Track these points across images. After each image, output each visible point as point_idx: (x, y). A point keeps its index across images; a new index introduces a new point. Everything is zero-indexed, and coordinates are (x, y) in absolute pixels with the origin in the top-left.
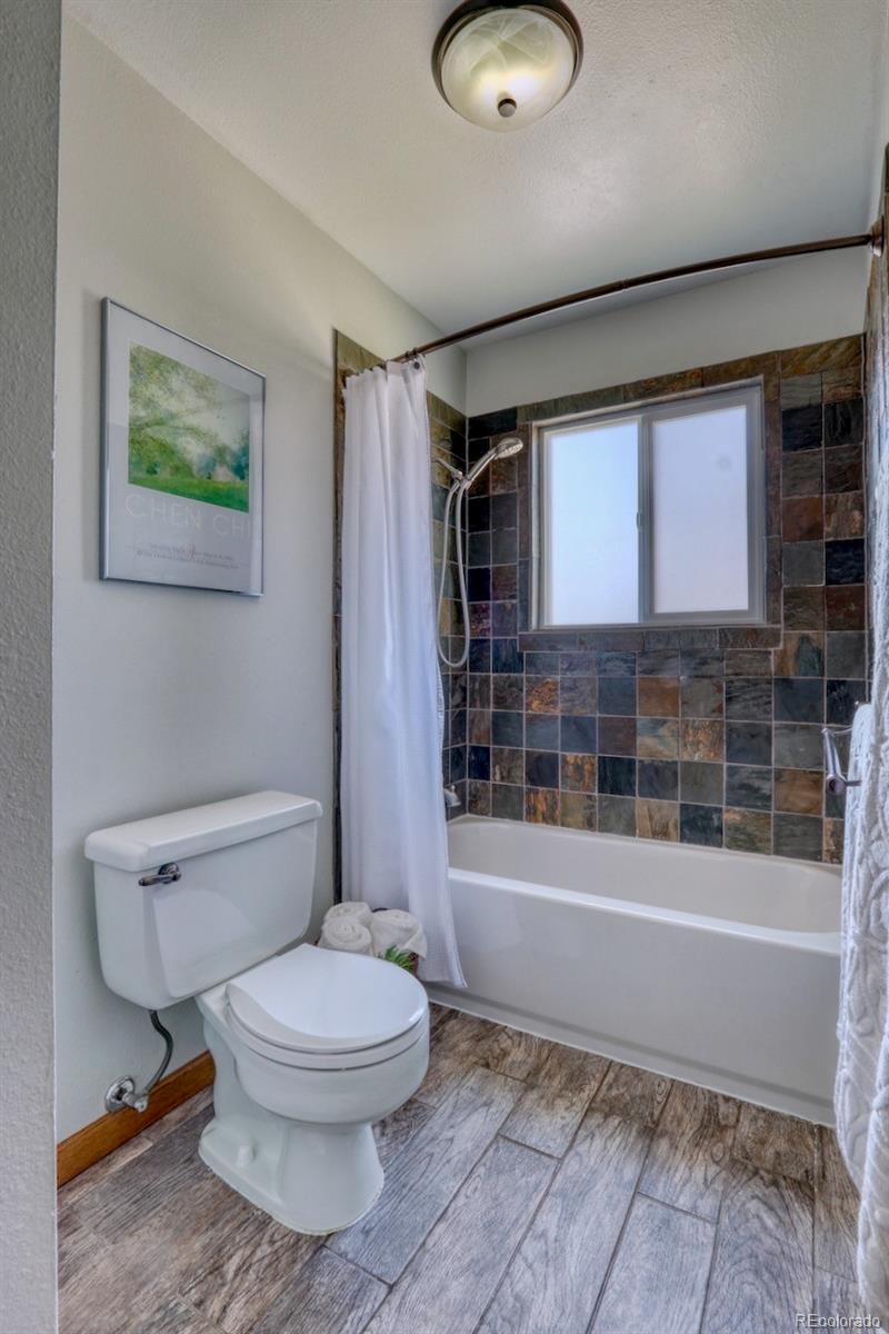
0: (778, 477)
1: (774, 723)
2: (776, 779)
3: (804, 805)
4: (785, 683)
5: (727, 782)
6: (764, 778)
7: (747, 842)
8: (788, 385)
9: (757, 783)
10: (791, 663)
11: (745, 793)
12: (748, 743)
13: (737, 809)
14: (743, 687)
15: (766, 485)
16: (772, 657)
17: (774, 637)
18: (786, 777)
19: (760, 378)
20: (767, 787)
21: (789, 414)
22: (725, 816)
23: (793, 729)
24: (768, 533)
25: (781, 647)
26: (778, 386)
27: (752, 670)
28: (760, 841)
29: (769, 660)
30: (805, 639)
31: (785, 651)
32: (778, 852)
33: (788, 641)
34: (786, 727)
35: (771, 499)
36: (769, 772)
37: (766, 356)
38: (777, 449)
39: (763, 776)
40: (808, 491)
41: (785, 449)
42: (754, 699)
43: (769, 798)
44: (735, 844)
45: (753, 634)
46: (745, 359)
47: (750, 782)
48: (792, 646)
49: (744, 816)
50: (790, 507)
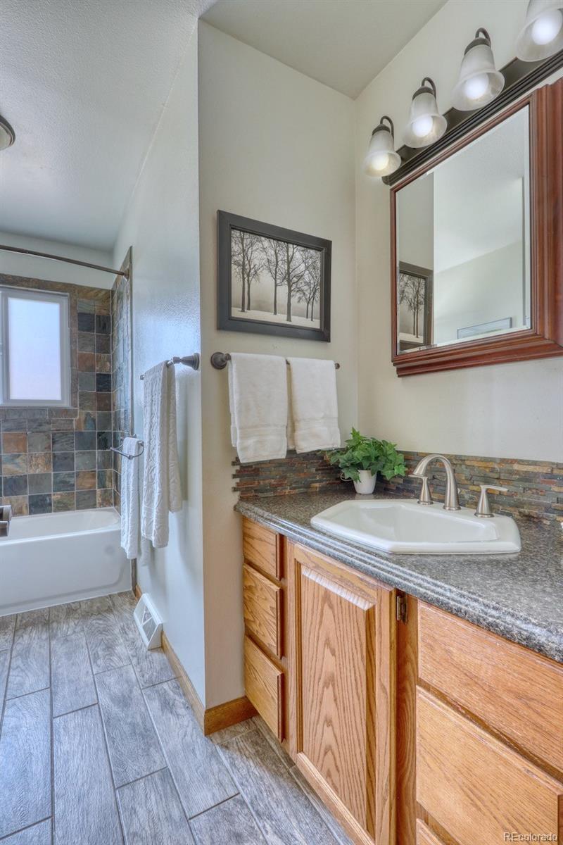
0: (76, 342)
1: (75, 452)
2: (77, 476)
3: (88, 485)
4: (81, 433)
5: (54, 482)
6: (71, 477)
7: (63, 507)
8: (80, 301)
9: (68, 479)
10: (82, 425)
11: (63, 485)
12: (64, 461)
13: (59, 493)
14: (61, 436)
15: (71, 344)
16: (74, 422)
17: (75, 413)
18: (81, 474)
19: (68, 294)
20: (73, 481)
21: (81, 315)
22: (53, 497)
23: (84, 453)
24: (71, 366)
25: (78, 417)
26: (75, 300)
27: (65, 429)
28: (70, 505)
29: (72, 424)
30: (88, 414)
31: (80, 419)
32: (78, 509)
33: (81, 415)
34: (81, 453)
35: (72, 352)
36: (73, 473)
37: (71, 285)
38: (75, 329)
39: (71, 476)
40: (89, 351)
41: (79, 329)
42: (66, 441)
43: (74, 485)
44: (58, 509)
45: (65, 412)
46: (60, 283)
47: (65, 479)
48: (83, 417)
49: (61, 495)
50: (81, 356)
